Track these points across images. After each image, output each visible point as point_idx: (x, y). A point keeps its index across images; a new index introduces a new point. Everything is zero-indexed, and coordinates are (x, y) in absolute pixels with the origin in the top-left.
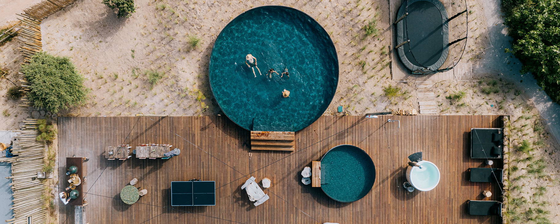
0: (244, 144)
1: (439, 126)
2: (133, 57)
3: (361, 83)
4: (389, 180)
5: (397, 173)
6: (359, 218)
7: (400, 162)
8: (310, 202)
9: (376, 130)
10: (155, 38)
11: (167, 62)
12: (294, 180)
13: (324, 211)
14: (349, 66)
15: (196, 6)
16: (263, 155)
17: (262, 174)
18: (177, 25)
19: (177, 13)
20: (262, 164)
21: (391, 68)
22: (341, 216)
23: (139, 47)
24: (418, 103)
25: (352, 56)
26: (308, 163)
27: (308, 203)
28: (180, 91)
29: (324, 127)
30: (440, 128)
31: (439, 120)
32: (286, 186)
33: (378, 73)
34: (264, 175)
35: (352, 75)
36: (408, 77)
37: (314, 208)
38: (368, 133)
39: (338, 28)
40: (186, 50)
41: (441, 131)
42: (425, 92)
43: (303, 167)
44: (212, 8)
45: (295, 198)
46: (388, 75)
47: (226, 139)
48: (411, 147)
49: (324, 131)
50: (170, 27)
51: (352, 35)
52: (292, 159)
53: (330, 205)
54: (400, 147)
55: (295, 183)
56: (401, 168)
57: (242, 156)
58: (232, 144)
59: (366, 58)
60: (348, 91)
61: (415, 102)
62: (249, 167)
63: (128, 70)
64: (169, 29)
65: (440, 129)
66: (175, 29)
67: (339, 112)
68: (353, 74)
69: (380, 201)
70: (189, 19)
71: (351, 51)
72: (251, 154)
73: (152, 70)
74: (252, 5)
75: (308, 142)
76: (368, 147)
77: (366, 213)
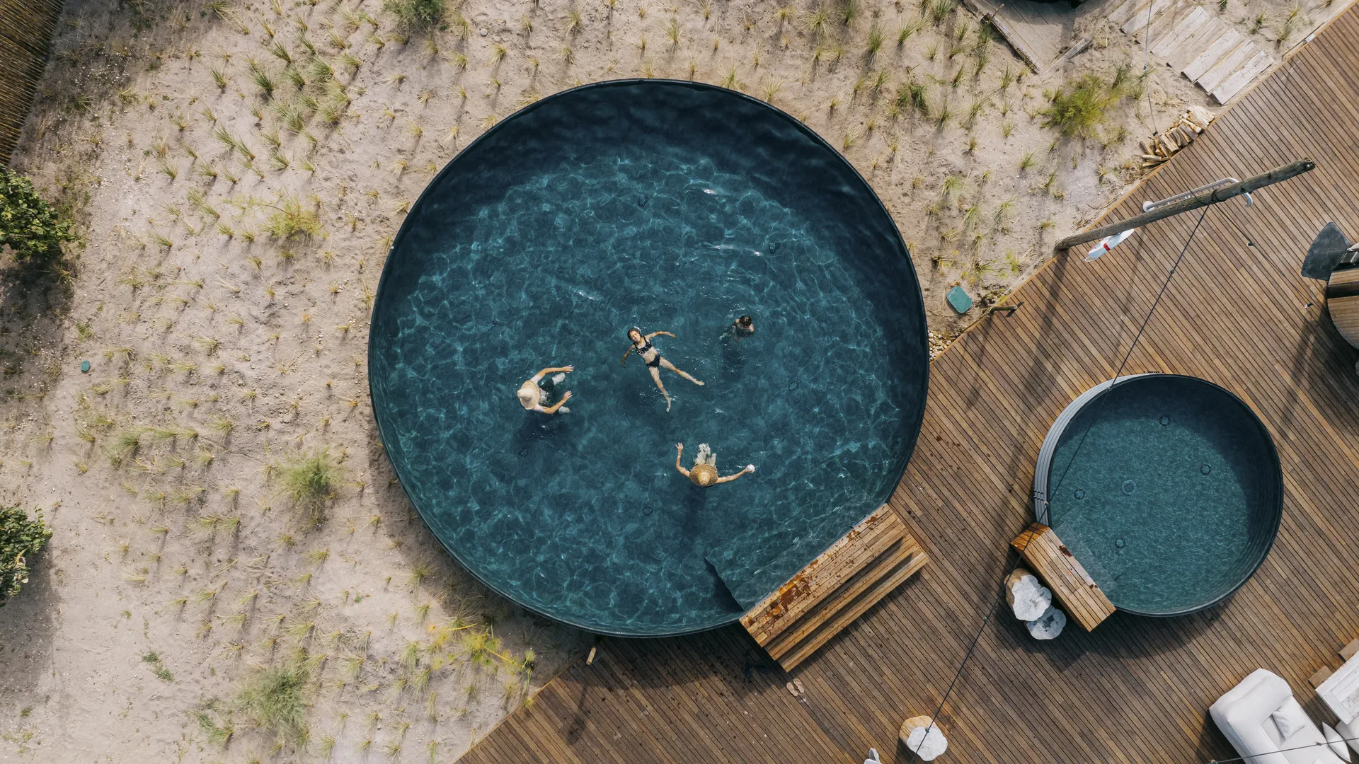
0: (747, 671)
1: (1319, 94)
2: (166, 676)
3: (958, 162)
4: (1302, 396)
5: (1309, 352)
6: (1306, 594)
7: (1290, 312)
8: (1111, 681)
9: (1130, 272)
10: (184, 559)
11: (284, 610)
12: (1004, 651)
13: (1178, 666)
14: (873, 141)
15: (224, 356)
16: (841, 658)
17: (884, 720)
18: (215, 465)
19: (183, 427)
20: (857, 689)
21: (1001, 38)
22: (1244, 640)
23: (160, 629)
24: (1184, 76)
25: (858, 101)
26: (1003, 561)
27: (1108, 686)
28: (400, 672)
29: (961, 403)
30: (1325, 95)
31: (1302, 75)
32: (994, 691)
33: (979, 89)
34: (896, 717)
35: (908, 163)
36: (1076, 25)
37: (1138, 688)
38: (1115, 306)
39: (737, 47)
40: (306, 525)
41: (1335, 107)
42: (1169, 25)
43: (997, 589)
44: (280, 321)
45: (1051, 707)
46: (1017, 67)
47: (675, 703)
48: (1284, 235)
49: (970, 414)
50: (199, 489)
51: (800, 34)
52: (939, 590)
53: (1181, 634)
54: (1250, 263)
55: (1012, 658)
56: (1308, 328)
57: (774, 714)
58: (708, 706)
59: (908, 70)
60: (935, 224)
61: (1170, 81)
62: (826, 731)
63: (185, 731)
64: (202, 501)
65: (1328, 99)
66: (221, 483)
67: (965, 314)
68: (908, 155)
69: (1327, 488)
70: (234, 417)
71: (841, 87)
72: (796, 687)
73: (258, 671)
74: (398, 204)
75: (946, 493)
76: (1151, 350)
77: (1317, 563)
